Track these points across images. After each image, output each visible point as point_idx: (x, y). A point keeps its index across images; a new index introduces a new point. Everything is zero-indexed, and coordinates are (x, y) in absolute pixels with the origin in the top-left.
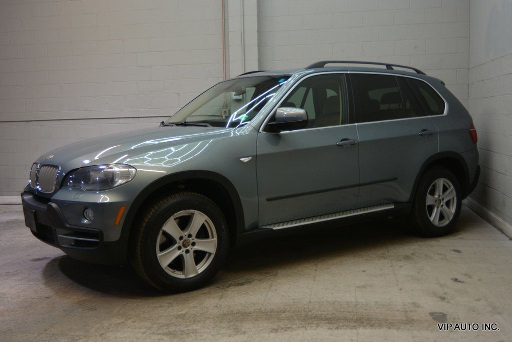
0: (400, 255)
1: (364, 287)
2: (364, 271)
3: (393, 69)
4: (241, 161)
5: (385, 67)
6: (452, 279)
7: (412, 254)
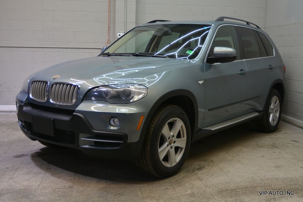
3: (250, 25)
4: (199, 83)
5: (246, 23)
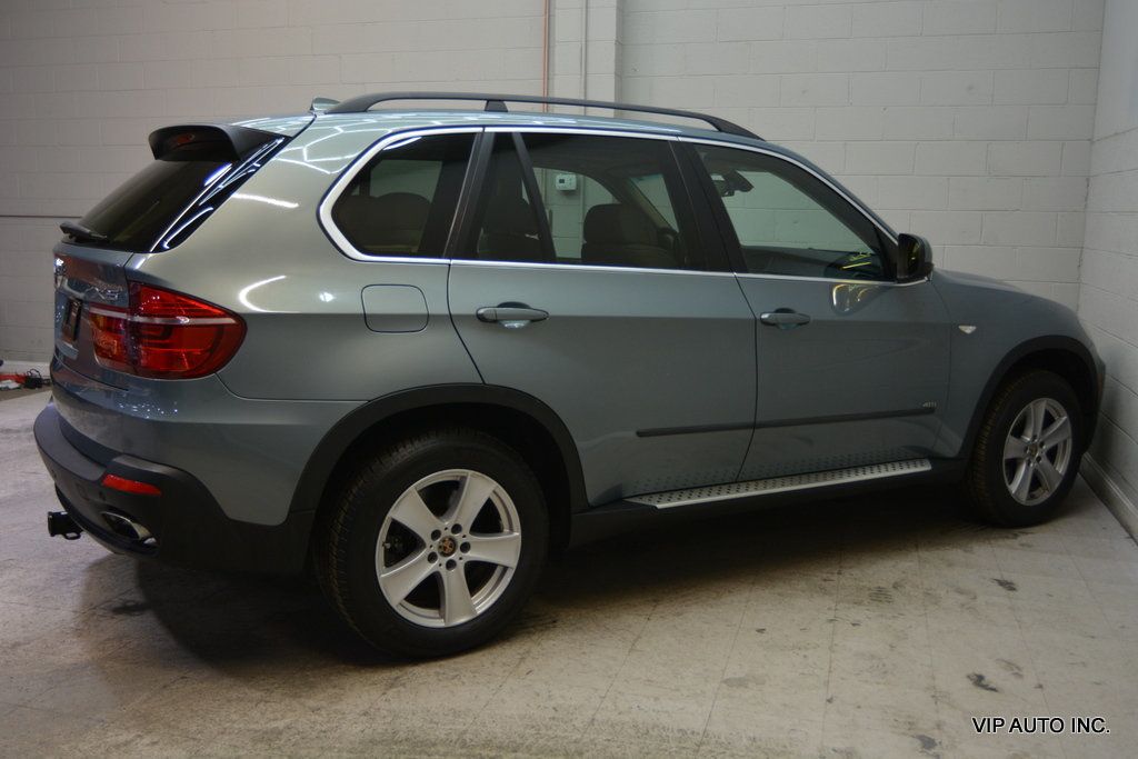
0: (864, 587)
1: (741, 683)
2: (761, 631)
6: (968, 677)
7: (895, 586)
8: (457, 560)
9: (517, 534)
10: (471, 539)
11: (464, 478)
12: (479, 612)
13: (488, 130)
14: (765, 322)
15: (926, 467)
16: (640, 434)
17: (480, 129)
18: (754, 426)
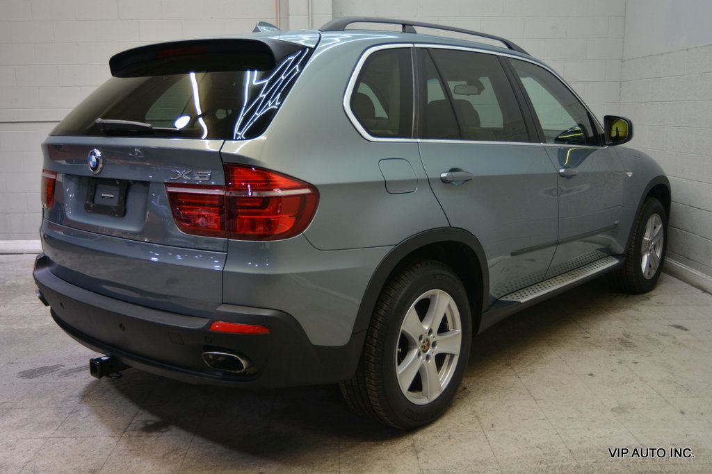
8: (431, 355)
9: (459, 331)
10: (438, 338)
11: (434, 296)
12: (443, 389)
13: (416, 45)
14: (562, 175)
15: (614, 262)
16: (513, 254)
17: (411, 45)
18: (558, 243)
